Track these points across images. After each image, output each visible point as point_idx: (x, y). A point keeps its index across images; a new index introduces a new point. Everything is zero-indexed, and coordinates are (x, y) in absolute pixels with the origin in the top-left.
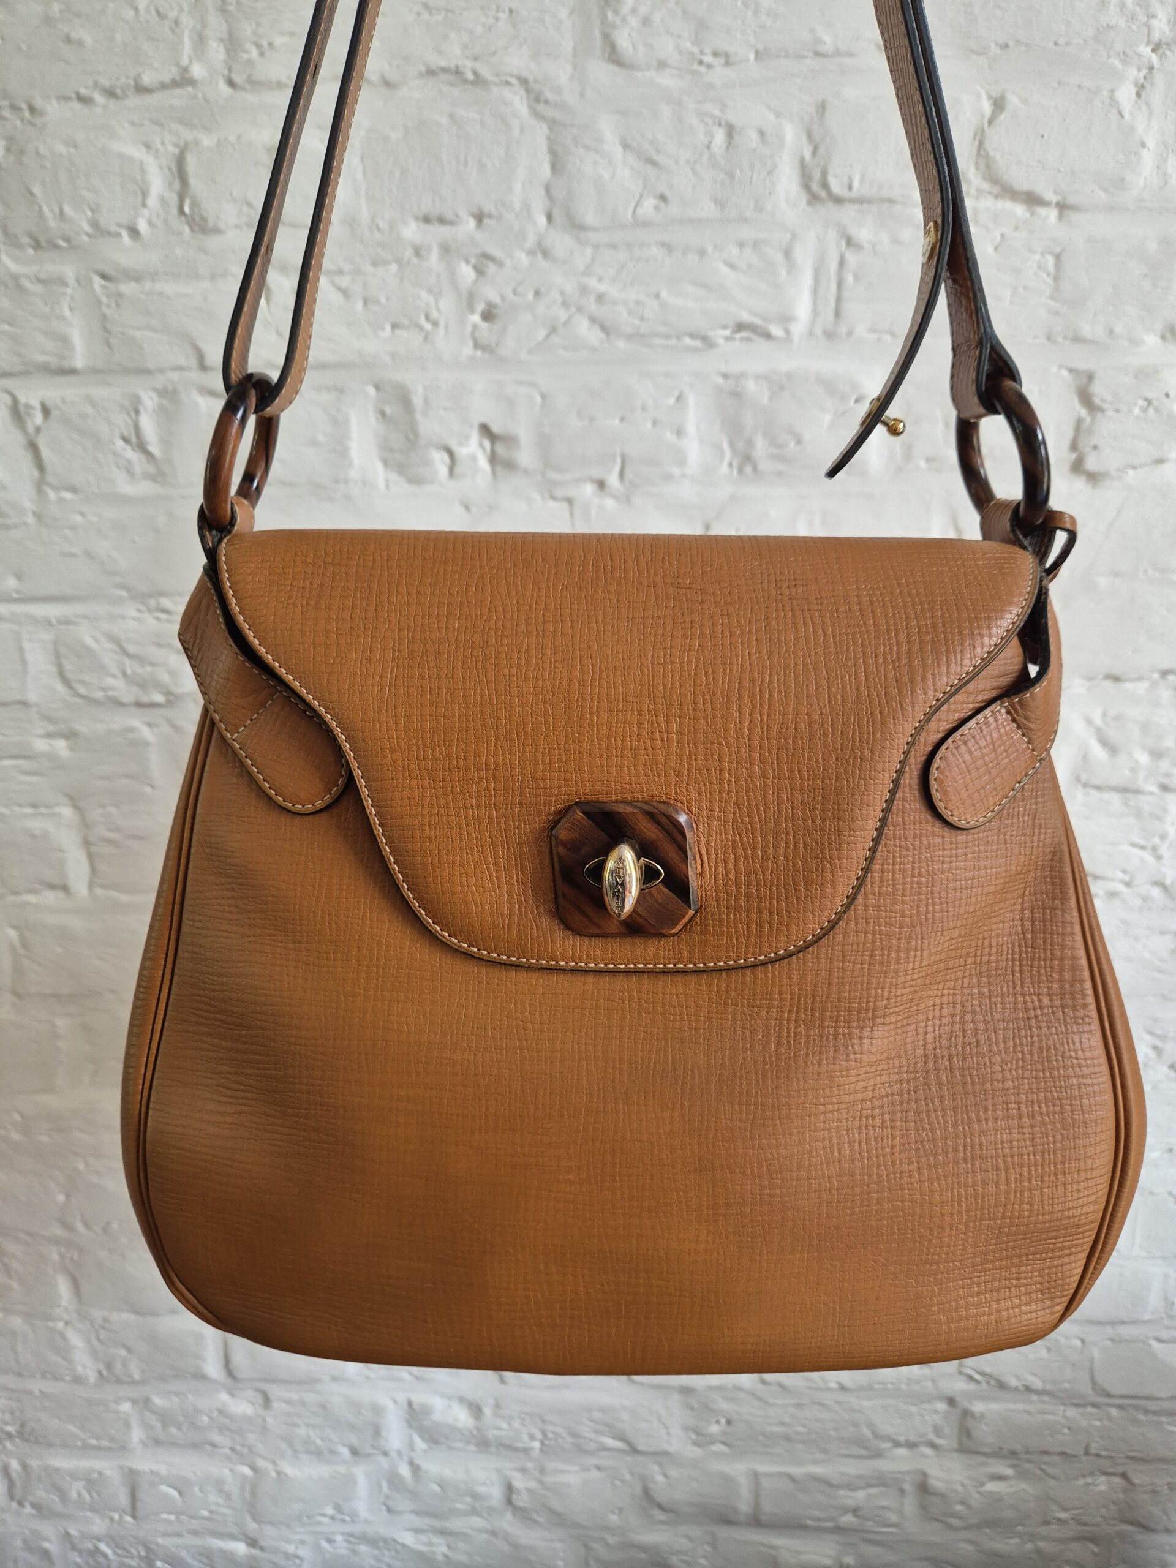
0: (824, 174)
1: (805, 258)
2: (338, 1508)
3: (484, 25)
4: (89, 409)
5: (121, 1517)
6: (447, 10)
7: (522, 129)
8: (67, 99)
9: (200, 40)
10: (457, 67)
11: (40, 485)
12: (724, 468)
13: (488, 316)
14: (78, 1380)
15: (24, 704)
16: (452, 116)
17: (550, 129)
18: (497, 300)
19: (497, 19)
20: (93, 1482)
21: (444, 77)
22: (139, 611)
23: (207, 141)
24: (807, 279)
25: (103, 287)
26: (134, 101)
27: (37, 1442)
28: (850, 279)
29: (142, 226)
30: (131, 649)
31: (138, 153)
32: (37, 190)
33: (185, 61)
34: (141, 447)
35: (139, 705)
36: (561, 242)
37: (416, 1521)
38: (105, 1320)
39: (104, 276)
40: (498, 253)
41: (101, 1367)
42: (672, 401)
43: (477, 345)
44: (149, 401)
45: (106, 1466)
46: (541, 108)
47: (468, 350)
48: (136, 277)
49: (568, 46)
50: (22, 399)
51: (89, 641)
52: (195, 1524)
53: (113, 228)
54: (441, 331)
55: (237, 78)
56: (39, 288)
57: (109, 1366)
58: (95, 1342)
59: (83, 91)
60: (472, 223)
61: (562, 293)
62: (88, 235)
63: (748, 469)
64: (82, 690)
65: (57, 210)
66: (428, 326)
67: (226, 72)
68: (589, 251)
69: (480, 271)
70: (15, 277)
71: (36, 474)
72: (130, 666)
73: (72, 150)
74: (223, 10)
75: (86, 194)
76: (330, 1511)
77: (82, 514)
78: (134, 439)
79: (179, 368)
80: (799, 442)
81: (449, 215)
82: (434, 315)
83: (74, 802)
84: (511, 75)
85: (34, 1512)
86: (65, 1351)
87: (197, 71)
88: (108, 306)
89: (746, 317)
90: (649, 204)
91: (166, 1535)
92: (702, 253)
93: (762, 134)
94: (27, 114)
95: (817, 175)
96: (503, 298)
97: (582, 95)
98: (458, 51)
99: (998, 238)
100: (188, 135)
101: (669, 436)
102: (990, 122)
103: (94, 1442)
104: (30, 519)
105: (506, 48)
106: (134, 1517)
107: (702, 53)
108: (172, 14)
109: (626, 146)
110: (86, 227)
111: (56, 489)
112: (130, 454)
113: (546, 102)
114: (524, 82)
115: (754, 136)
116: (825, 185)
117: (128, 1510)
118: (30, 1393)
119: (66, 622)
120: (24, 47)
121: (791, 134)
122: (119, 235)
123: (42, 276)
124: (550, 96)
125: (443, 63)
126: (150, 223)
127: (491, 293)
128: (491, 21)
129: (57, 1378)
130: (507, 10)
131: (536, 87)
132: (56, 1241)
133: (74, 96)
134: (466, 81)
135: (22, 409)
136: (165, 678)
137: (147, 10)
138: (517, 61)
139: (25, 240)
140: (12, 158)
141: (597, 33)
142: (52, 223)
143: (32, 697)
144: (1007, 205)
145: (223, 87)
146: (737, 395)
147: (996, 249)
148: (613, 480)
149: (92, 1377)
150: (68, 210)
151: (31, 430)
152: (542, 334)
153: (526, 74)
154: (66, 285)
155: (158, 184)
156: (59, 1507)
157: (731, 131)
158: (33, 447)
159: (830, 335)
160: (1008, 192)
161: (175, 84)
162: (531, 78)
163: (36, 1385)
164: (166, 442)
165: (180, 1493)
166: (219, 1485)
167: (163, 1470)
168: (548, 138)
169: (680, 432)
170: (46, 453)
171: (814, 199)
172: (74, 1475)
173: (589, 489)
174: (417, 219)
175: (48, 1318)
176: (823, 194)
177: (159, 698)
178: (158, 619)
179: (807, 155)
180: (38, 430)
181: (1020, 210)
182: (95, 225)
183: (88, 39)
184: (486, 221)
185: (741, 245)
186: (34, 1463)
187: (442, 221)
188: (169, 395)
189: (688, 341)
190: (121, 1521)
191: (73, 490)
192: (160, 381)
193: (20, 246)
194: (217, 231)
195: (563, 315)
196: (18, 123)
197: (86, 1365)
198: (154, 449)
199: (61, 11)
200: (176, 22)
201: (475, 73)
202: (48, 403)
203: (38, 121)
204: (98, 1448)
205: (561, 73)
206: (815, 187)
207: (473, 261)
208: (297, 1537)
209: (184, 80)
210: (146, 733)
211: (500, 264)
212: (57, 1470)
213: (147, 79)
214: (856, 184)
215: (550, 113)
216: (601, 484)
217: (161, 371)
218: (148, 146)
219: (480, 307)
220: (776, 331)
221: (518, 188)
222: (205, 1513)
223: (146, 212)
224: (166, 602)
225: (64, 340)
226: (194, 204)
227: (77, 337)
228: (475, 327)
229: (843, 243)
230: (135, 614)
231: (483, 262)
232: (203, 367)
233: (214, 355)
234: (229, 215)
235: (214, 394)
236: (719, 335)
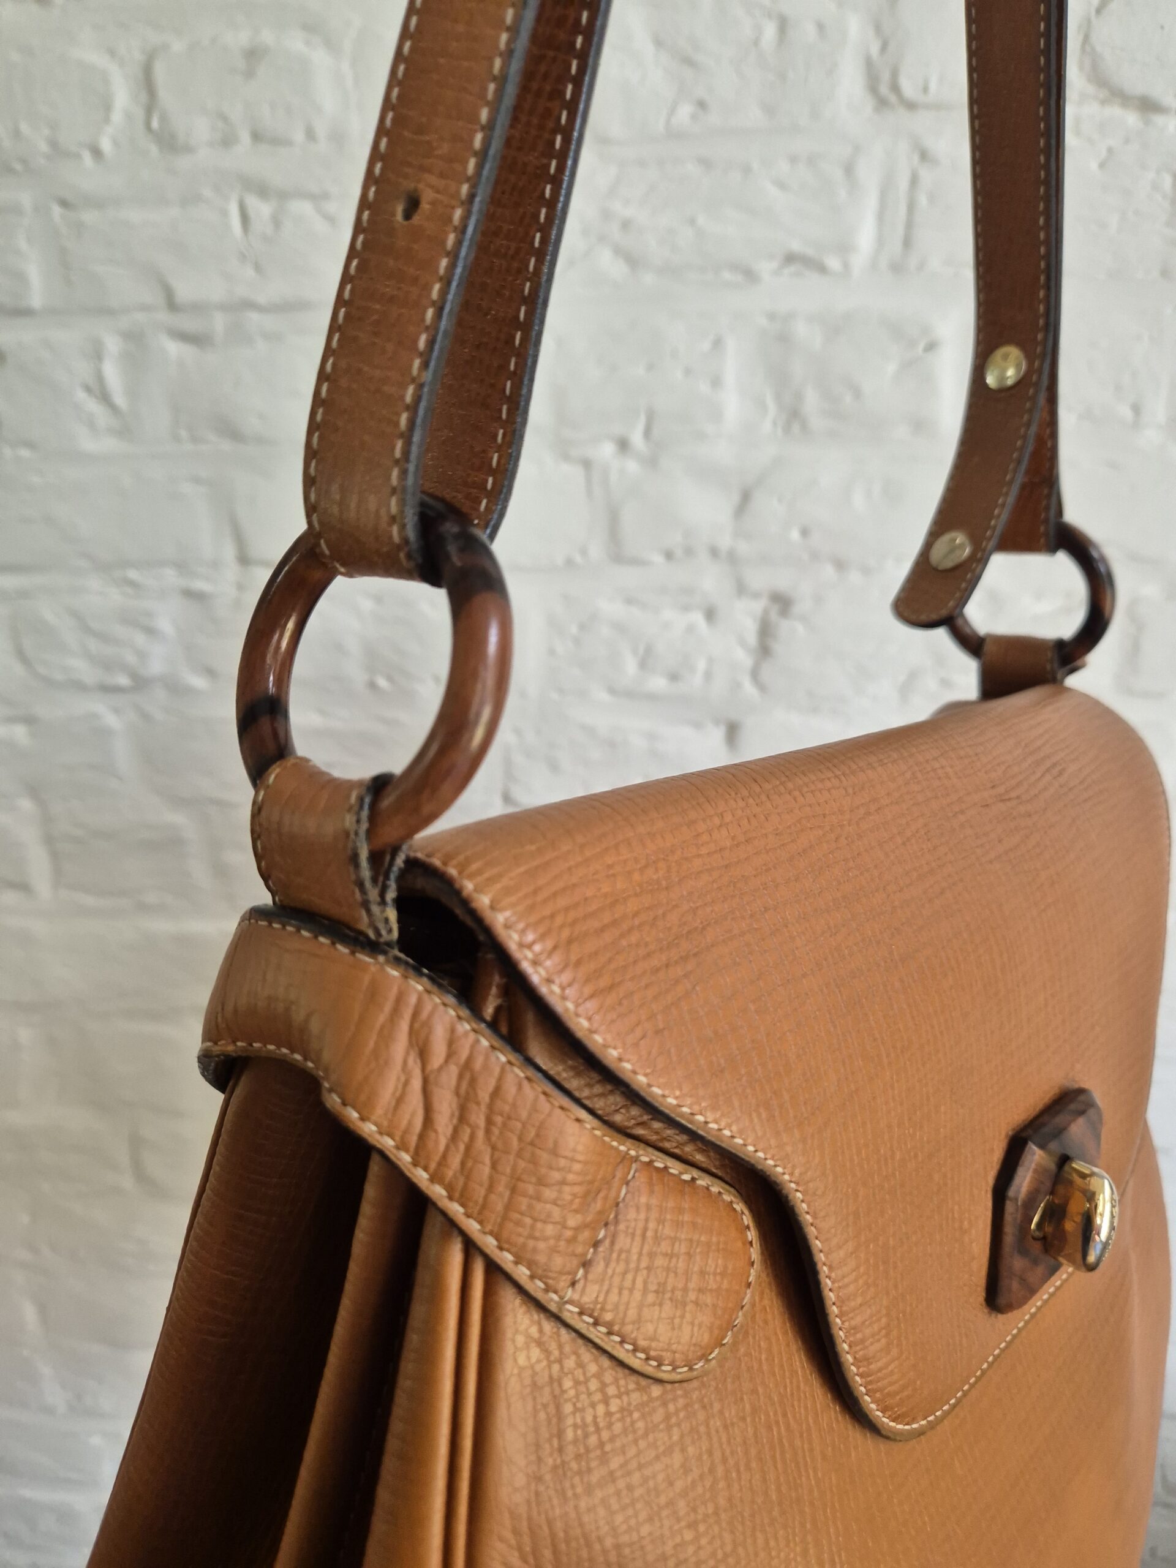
0: (895, 74)
1: (869, 175)
4: (47, 355)
12: (767, 426)
22: (104, 583)
23: (178, 46)
24: (871, 202)
25: (63, 216)
28: (923, 200)
29: (106, 145)
30: (96, 625)
31: (97, 58)
34: (105, 397)
35: (104, 688)
39: (64, 203)
41: (71, 1398)
42: (706, 346)
44: (113, 345)
45: (78, 1500)
48: (98, 203)
51: (50, 618)
53: (74, 148)
57: (79, 1396)
58: (64, 1372)
62: (46, 157)
63: (796, 428)
64: (43, 671)
68: (613, 169)
72: (93, 645)
73: (28, 59)
75: (42, 108)
77: (41, 474)
78: (96, 388)
79: (145, 308)
80: (857, 393)
83: (34, 791)
86: (35, 1379)
88: (69, 238)
89: (796, 246)
90: (685, 111)
92: (747, 170)
93: (821, 27)
95: (886, 76)
99: (1104, 153)
100: (156, 38)
101: (704, 388)
102: (1098, 11)
103: (65, 1474)
109: (659, 43)
110: (44, 147)
112: (93, 406)
115: (811, 29)
116: (895, 88)
119: (23, 594)
121: (856, 27)
122: (78, 156)
126: (116, 143)
129: (24, 1406)
132: (23, 1265)
136: (131, 658)
142: (6, 144)
144: (1115, 111)
146: (784, 339)
147: (1102, 165)
148: (637, 438)
149: (62, 1407)
150: (24, 127)
154: (22, 214)
155: (123, 97)
156: (28, 1537)
157: (783, 25)
159: (897, 268)
160: (1118, 95)
164: (132, 393)
169: (716, 382)
171: (882, 103)
172: (47, 1507)
173: (608, 450)
175: (14, 1343)
176: (893, 98)
177: (123, 680)
178: (123, 593)
179: (875, 50)
181: (1132, 119)
185: (793, 160)
188: (134, 338)
189: (727, 275)
191: (30, 445)
192: (124, 322)
194: (188, 149)
197: (55, 1396)
198: (120, 400)
202: (3, 349)
204: (69, 1481)
206: (884, 90)
210: (112, 720)
212: (30, 1499)
214: (933, 86)
216: (623, 445)
217: (126, 310)
218: (112, 53)
220: (833, 263)
223: (109, 129)
224: (133, 574)
225: (20, 277)
226: (163, 119)
227: (33, 273)
229: (916, 158)
230: (97, 587)
232: (172, 305)
233: (184, 291)
234: (201, 130)
235: (184, 337)
236: (765, 268)
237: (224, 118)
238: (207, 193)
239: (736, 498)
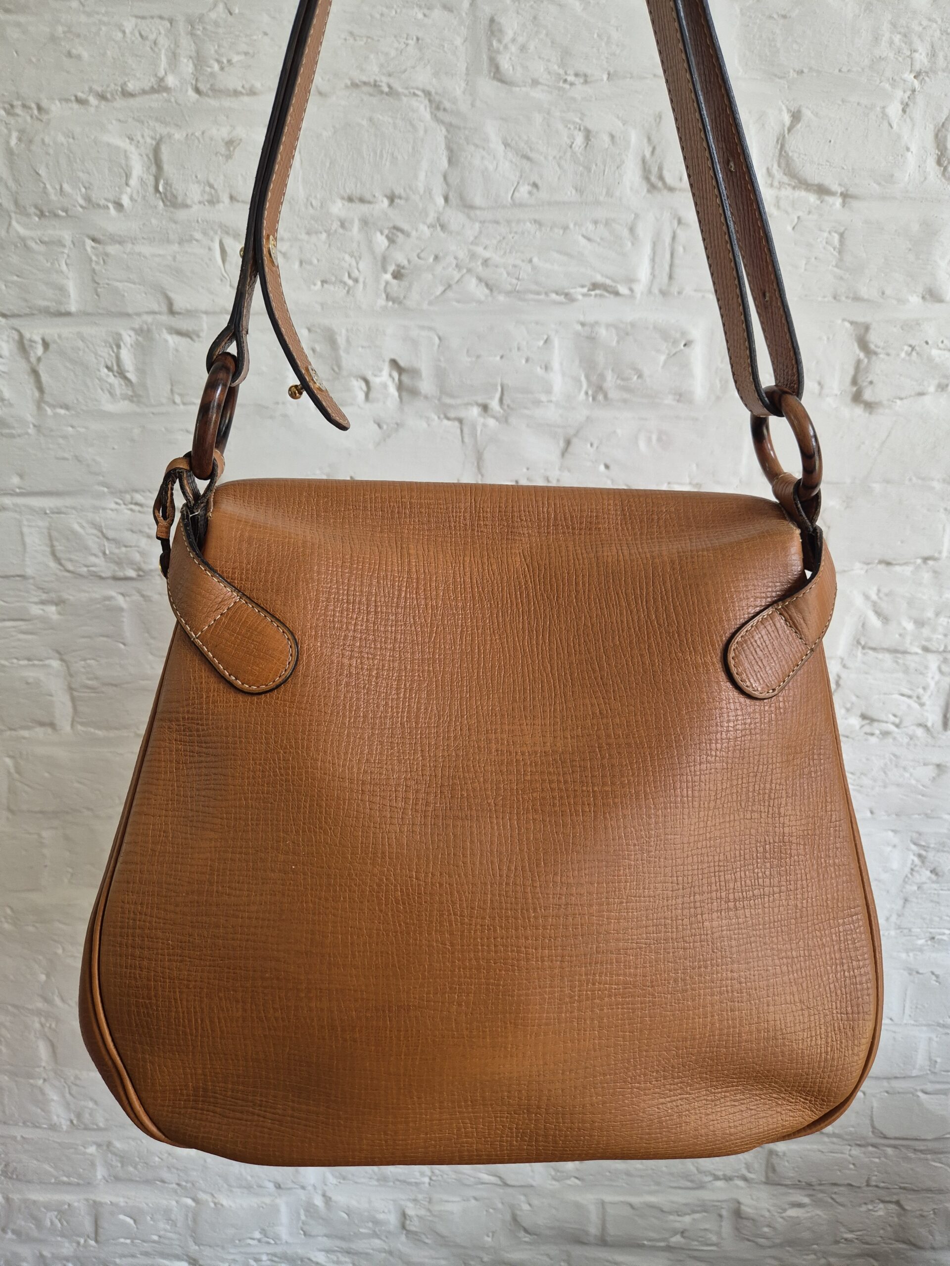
0: (660, 169)
1: (645, 232)
2: (264, 1232)
3: (397, 49)
4: (80, 344)
5: (85, 1241)
6: (368, 37)
7: (426, 131)
8: (67, 100)
9: (174, 57)
10: (375, 81)
11: (40, 404)
12: (582, 396)
13: (397, 275)
14: (53, 1127)
15: (23, 577)
16: (371, 119)
17: (448, 131)
18: (405, 263)
19: (407, 45)
20: (65, 1212)
21: (365, 89)
22: (117, 503)
23: (178, 136)
24: (647, 250)
25: (93, 247)
26: (120, 103)
27: (18, 1179)
28: (681, 249)
29: (125, 201)
30: (110, 534)
31: (124, 144)
32: (42, 171)
33: (161, 73)
34: (122, 374)
35: (116, 578)
36: (455, 218)
37: (327, 1243)
38: (77, 1077)
39: (94, 240)
40: (406, 227)
41: (72, 1116)
42: (541, 343)
43: (388, 298)
44: (128, 338)
45: (75, 1199)
46: (440, 114)
47: (382, 301)
48: (119, 240)
49: (462, 66)
50: (27, 335)
51: (76, 527)
52: (147, 1247)
53: (102, 202)
54: (360, 285)
55: (201, 86)
56: (42, 248)
57: (79, 1116)
58: (68, 1096)
59: (80, 94)
60: (386, 202)
61: (456, 258)
62: (81, 207)
63: (600, 397)
64: (70, 567)
65: (58, 187)
66: (350, 282)
67: (194, 82)
68: (477, 225)
69: (391, 240)
70: (23, 239)
71: (37, 394)
72: (109, 548)
73: (71, 140)
74: (192, 34)
75: (81, 174)
76: (257, 1235)
77: (72, 427)
78: (115, 368)
79: (154, 313)
80: (640, 376)
81: (368, 197)
82: (355, 274)
83: (61, 656)
84: (418, 89)
85: (14, 1237)
86: (43, 1103)
87: (171, 81)
88: (97, 263)
89: (599, 279)
90: (524, 189)
91: (122, 1256)
92: (566, 228)
93: (612, 137)
94: (36, 112)
95: (655, 170)
96: (409, 261)
97: (473, 105)
98: (376, 69)
99: (796, 220)
100: (162, 130)
101: (539, 371)
102: (789, 130)
103: (65, 1179)
104: (31, 430)
105: (414, 67)
106: (96, 1241)
107: (566, 73)
108: (152, 37)
109: (506, 145)
110: (81, 202)
111: (53, 406)
112: (112, 379)
113: (445, 110)
114: (427, 93)
115: (606, 138)
116: (661, 178)
117: (93, 1235)
118: (14, 1138)
119: (58, 512)
120: (34, 60)
121: (634, 137)
122: (108, 208)
123: (46, 239)
124: (447, 105)
125: (364, 79)
126: (131, 198)
127: (400, 257)
128: (403, 46)
129: (36, 1126)
130: (415, 38)
131: (437, 98)
132: (38, 1013)
133: (73, 98)
134: (382, 92)
135: (26, 342)
136: (137, 557)
137: (132, 33)
138: (423, 77)
139: (32, 210)
140: (23, 145)
141: (485, 57)
142: (53, 197)
143: (29, 571)
144: (802, 193)
145: (191, 93)
146: (592, 339)
147: (794, 228)
148: (494, 404)
149: (65, 1125)
150: (66, 187)
151: (33, 359)
152: (440, 289)
153: (429, 88)
154: (64, 246)
155: (138, 168)
156: (35, 1233)
157: (588, 135)
158: (35, 373)
159: (664, 293)
160: (803, 184)
161: (153, 90)
162: (433, 91)
163: (18, 1132)
164: (141, 371)
165: (135, 1221)
166: (167, 1213)
167: (121, 1201)
168: (446, 137)
169: (547, 368)
170: (44, 378)
171: (652, 187)
172: (48, 1207)
173: (475, 411)
174: (343, 198)
175: (30, 1076)
176: (660, 184)
177: (132, 573)
178: (131, 510)
179: (648, 154)
180: (39, 359)
181: (812, 198)
182: (88, 199)
183: (85, 55)
184: (397, 201)
185: (596, 222)
186: (16, 1197)
187: (362, 200)
188: (144, 333)
189: (554, 296)
190: (86, 1245)
191: (66, 407)
192: (137, 323)
193: (28, 215)
194: (186, 206)
195: (457, 276)
196: (28, 118)
197: (59, 1114)
198: (131, 376)
199: (64, 32)
200: (155, 43)
201: (389, 87)
202: (48, 339)
203: (45, 117)
204: (69, 1184)
205: (457, 87)
206: (654, 179)
207: (386, 232)
208: (232, 1257)
209: (160, 87)
210: (121, 601)
211: (407, 235)
212: (34, 1202)
213: (131, 87)
215: (447, 118)
216: (485, 408)
217: (139, 314)
218: (131, 139)
219: (391, 268)
220: (623, 290)
221: (422, 176)
222: (155, 1238)
223: (128, 190)
224: (138, 497)
225: (62, 289)
226: (167, 184)
227: (72, 287)
228: (387, 283)
229: (675, 222)
230: (113, 506)
231: (394, 234)
232: (172, 312)
233: (181, 302)
234: (194, 193)
235: (179, 333)
236: (578, 292)
237: (211, 186)
238: (198, 235)
239: (562, 444)
